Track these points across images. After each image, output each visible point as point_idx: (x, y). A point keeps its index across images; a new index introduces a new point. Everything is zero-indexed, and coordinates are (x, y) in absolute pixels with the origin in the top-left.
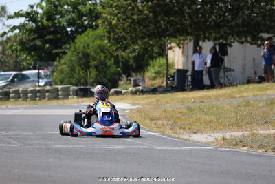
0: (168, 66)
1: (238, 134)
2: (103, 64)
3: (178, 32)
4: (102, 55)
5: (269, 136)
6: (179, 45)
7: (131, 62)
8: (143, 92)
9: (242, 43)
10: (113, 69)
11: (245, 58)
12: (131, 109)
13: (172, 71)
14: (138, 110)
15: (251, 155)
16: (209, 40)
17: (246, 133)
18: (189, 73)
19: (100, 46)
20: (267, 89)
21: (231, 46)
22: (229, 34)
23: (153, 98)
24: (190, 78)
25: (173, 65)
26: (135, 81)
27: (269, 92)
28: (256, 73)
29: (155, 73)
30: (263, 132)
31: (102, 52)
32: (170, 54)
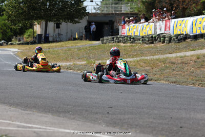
0: (34, 33)
1: (68, 64)
2: (5, 31)
3: (39, 18)
4: (5, 28)
5: (82, 65)
6: (38, 24)
7: (18, 30)
8: (22, 44)
9: (66, 22)
10: (10, 34)
11: (67, 29)
12: (18, 52)
13: (35, 35)
14: (21, 52)
15: (75, 74)
16: (52, 21)
17: (72, 63)
18: (43, 36)
19: (4, 23)
20: (77, 43)
21: (61, 24)
22: (61, 19)
23: (27, 47)
24: (43, 38)
25: (36, 32)
26: (19, 39)
27: (78, 45)
28: (72, 36)
29: (28, 35)
30: (79, 63)
31: (5, 26)
32: (35, 27)
